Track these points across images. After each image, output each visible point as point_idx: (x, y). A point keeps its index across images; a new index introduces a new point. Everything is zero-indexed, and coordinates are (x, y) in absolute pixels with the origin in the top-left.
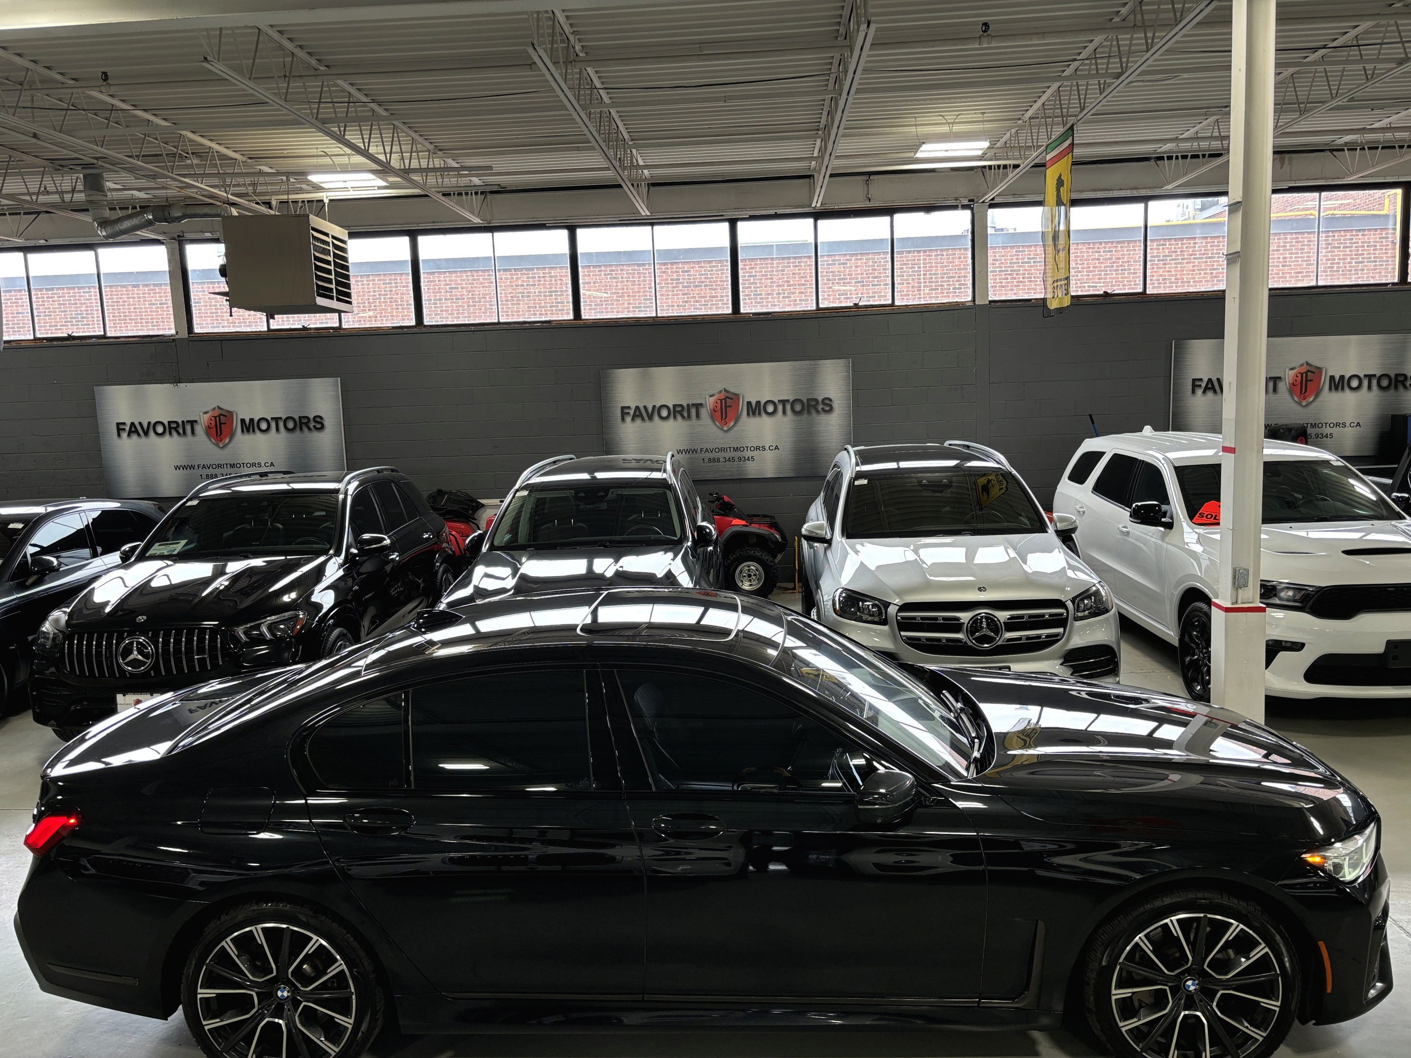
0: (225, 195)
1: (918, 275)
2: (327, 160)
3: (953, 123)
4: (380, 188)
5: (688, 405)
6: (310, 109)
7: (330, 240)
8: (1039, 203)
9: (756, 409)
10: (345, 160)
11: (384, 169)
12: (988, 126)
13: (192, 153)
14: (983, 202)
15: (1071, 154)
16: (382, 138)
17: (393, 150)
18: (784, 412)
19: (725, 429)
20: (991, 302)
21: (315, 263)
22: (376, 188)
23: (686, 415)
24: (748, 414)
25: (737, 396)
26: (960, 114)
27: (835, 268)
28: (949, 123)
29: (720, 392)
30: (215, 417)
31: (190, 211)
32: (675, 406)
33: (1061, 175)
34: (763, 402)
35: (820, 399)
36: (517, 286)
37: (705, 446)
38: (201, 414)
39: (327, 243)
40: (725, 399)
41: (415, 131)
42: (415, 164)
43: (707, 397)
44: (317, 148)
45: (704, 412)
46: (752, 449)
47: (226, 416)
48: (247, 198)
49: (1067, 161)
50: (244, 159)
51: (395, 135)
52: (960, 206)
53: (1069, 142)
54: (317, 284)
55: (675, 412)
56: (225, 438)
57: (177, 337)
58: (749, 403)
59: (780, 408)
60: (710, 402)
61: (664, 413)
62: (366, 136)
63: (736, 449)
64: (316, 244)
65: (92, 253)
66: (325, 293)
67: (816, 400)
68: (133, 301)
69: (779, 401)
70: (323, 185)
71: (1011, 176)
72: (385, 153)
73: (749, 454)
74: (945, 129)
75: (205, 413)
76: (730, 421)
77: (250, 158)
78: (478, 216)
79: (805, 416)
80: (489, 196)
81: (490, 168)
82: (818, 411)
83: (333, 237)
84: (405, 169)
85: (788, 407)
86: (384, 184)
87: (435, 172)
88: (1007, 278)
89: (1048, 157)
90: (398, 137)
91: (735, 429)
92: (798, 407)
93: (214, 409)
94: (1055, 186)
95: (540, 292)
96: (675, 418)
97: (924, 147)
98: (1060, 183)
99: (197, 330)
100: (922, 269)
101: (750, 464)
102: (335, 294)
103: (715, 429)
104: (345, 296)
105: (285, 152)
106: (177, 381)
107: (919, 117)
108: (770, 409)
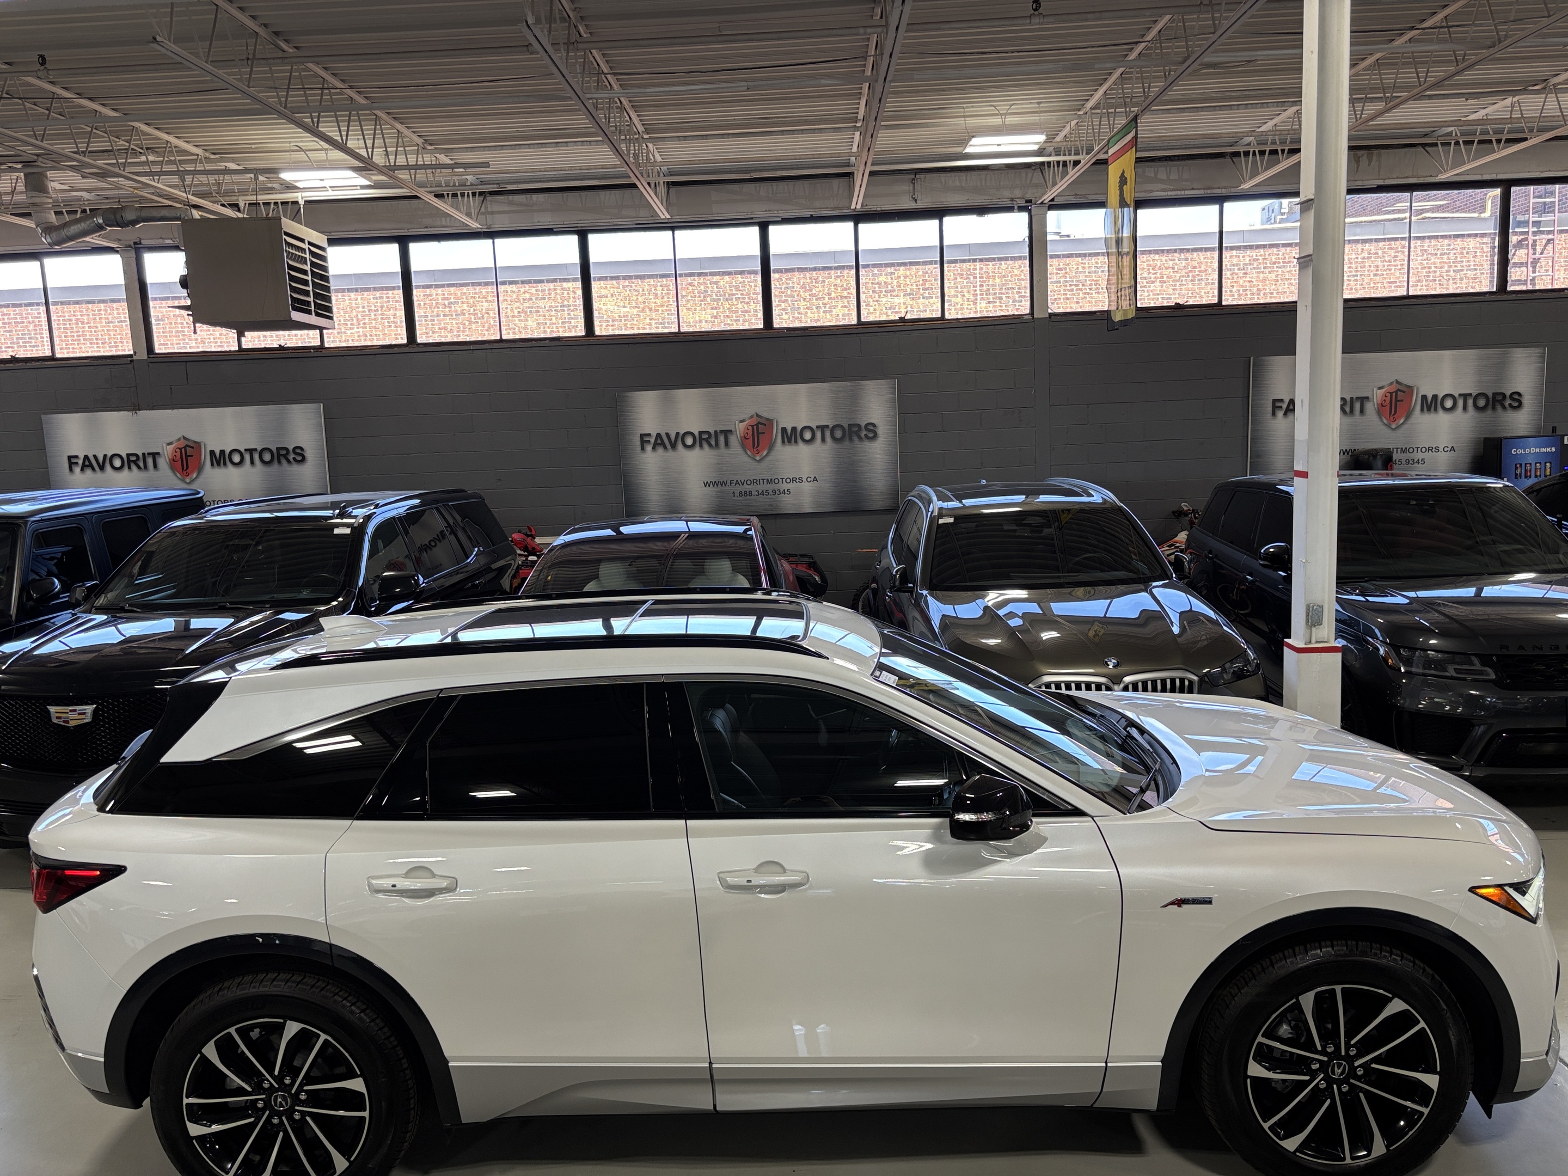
0: (184, 195)
1: (974, 287)
2: (302, 156)
3: (1005, 114)
4: (363, 187)
5: (716, 432)
6: (278, 97)
7: (306, 246)
8: (1101, 205)
9: (791, 436)
10: (322, 155)
11: (365, 166)
12: (1044, 117)
13: (147, 149)
14: (1042, 203)
15: (1134, 148)
16: (362, 130)
17: (375, 145)
18: (823, 440)
19: (758, 458)
20: (1051, 315)
21: (288, 273)
22: (358, 188)
23: (713, 443)
24: (783, 442)
25: (770, 421)
26: (1013, 104)
27: (882, 279)
28: (1001, 115)
29: (752, 417)
30: (180, 449)
31: (144, 214)
32: (700, 433)
33: (1124, 171)
34: (799, 428)
35: (863, 424)
36: (524, 300)
37: (735, 478)
38: (164, 445)
39: (303, 250)
40: (757, 425)
41: (402, 123)
42: (401, 160)
43: (737, 422)
44: (290, 142)
45: (733, 440)
46: (788, 481)
47: (193, 448)
48: (211, 199)
49: (1131, 156)
50: (207, 155)
51: (378, 127)
52: (1016, 207)
53: (1132, 134)
54: (292, 296)
55: (701, 439)
56: (192, 472)
57: (135, 358)
58: (784, 430)
59: (819, 434)
60: (740, 428)
61: (689, 441)
62: (344, 129)
63: (770, 482)
64: (291, 250)
65: (36, 264)
66: (302, 307)
67: (859, 426)
68: (88, 319)
69: (818, 427)
70: (298, 184)
71: (1071, 173)
72: (367, 148)
73: (785, 486)
74: (997, 121)
75: (169, 444)
76: (763, 449)
77: (214, 154)
78: (476, 220)
79: (846, 444)
80: (489, 198)
81: (487, 165)
82: (860, 438)
83: (310, 243)
84: (390, 166)
85: (828, 434)
86: (366, 182)
87: (425, 169)
88: (1072, 290)
89: (1111, 152)
90: (381, 129)
91: (769, 458)
92: (838, 434)
93: (179, 440)
94: (1118, 184)
95: (550, 307)
96: (701, 446)
97: (974, 141)
98: (1123, 180)
99: (159, 349)
100: (978, 280)
101: (786, 498)
102: (313, 308)
103: (746, 459)
104: (325, 310)
105: (253, 146)
106: (136, 407)
107: (968, 107)
108: (808, 436)
